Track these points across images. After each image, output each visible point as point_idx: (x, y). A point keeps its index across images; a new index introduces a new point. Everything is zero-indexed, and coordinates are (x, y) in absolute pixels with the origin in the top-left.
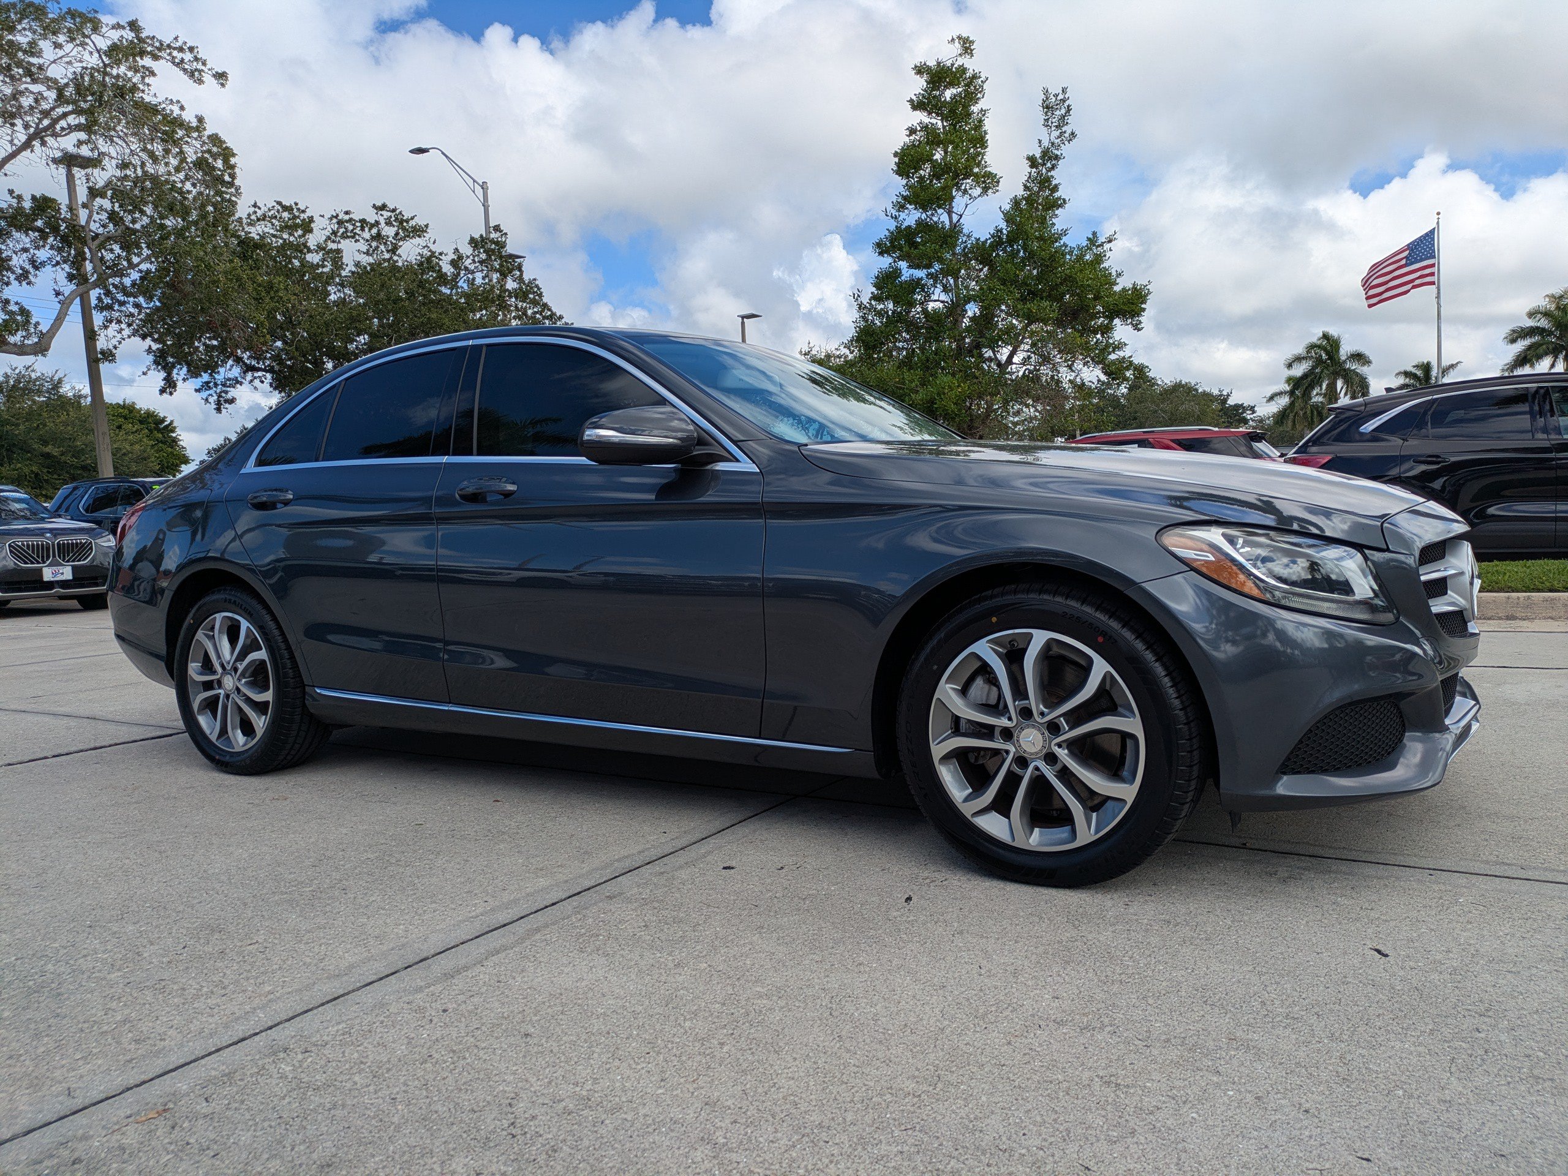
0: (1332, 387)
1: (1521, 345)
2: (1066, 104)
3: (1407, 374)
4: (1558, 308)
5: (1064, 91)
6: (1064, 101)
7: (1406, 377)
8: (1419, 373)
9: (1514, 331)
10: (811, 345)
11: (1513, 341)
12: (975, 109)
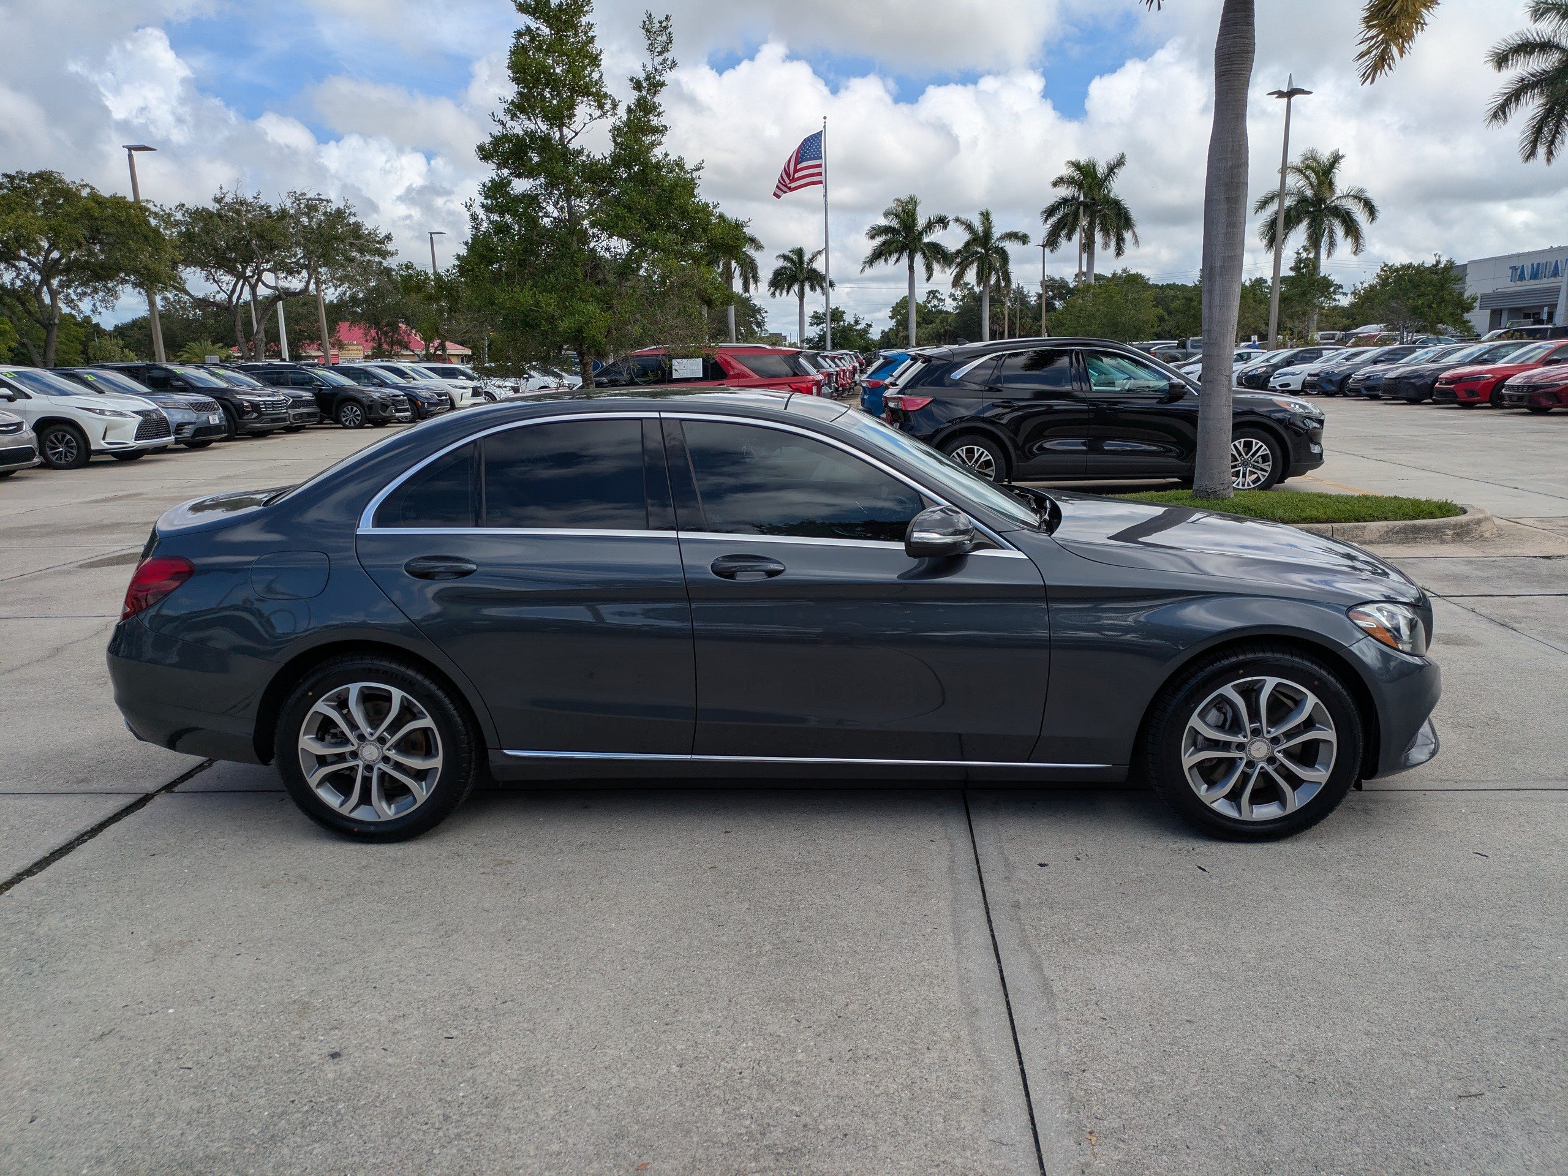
0: (727, 266)
1: (878, 241)
2: (668, 32)
3: (785, 257)
4: (904, 211)
5: (667, 18)
6: (666, 28)
7: (785, 260)
8: (795, 257)
9: (873, 228)
10: (224, 191)
11: (872, 237)
12: (584, 20)
